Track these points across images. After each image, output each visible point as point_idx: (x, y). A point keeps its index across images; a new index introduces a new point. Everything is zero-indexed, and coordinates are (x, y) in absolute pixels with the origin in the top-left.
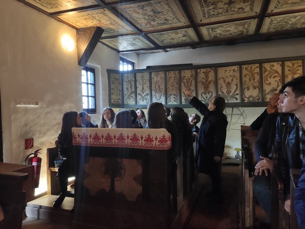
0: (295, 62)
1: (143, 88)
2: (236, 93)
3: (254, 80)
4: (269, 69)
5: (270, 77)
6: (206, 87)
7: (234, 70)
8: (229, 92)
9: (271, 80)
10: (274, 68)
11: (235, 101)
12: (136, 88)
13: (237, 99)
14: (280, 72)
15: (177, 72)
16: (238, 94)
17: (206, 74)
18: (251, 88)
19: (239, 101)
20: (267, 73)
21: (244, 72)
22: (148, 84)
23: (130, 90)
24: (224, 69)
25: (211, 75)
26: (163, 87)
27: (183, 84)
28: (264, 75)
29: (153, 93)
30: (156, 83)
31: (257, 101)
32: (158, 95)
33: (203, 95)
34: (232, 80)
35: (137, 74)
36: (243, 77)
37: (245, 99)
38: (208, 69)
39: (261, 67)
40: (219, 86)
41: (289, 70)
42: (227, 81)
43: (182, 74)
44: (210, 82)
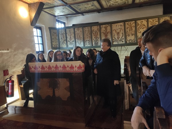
0: (154, 19)
1: (71, 38)
2: (122, 38)
3: (132, 30)
4: (140, 24)
5: (141, 29)
6: (106, 36)
7: (121, 25)
8: (118, 38)
10: (143, 23)
11: (122, 43)
12: (66, 37)
13: (123, 42)
14: (146, 25)
15: (89, 27)
16: (123, 39)
17: (106, 28)
18: (131, 35)
19: (124, 43)
20: (139, 26)
21: (127, 26)
22: (73, 35)
23: (63, 39)
24: (116, 24)
25: (109, 28)
26: (82, 36)
27: (93, 34)
28: (137, 27)
29: (77, 40)
30: (78, 34)
31: (133, 42)
32: (79, 41)
34: (120, 31)
35: (67, 29)
36: (126, 29)
37: (127, 41)
38: (106, 25)
39: (136, 23)
40: (113, 35)
41: (151, 24)
42: (117, 32)
43: (92, 29)
44: (108, 33)
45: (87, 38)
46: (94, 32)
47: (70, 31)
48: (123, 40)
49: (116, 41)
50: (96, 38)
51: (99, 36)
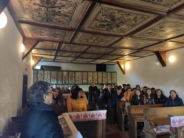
1: (47, 77)
3: (86, 77)
4: (89, 74)
5: (90, 77)
7: (80, 74)
12: (44, 76)
21: (83, 74)
23: (41, 77)
24: (77, 73)
26: (56, 77)
30: (53, 75)
32: (54, 80)
33: (71, 81)
38: (72, 72)
41: (94, 75)
42: (78, 77)
44: (73, 77)
45: (60, 78)
46: (64, 75)
47: (47, 72)
48: (81, 82)
51: (67, 78)
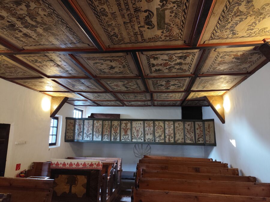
0: (170, 122)
1: (88, 130)
2: (141, 136)
3: (150, 130)
4: (157, 124)
5: (158, 129)
6: (126, 132)
7: (141, 124)
8: (138, 135)
9: (159, 131)
10: (160, 124)
11: (141, 141)
12: (84, 129)
13: (142, 140)
14: (163, 127)
15: (110, 121)
16: (142, 137)
17: (126, 124)
18: (149, 134)
19: (143, 141)
20: (157, 126)
22: (91, 127)
24: (136, 122)
25: (129, 125)
26: (101, 130)
27: (112, 129)
28: (155, 127)
29: (94, 133)
30: (97, 127)
31: (152, 141)
32: (97, 135)
33: (124, 136)
34: (140, 129)
35: (85, 121)
36: (145, 128)
37: (146, 140)
38: (127, 121)
39: (154, 123)
40: (133, 132)
41: (167, 126)
42: (137, 129)
43: (112, 123)
44: (128, 129)
45: (107, 132)
46: (114, 127)
47: (88, 123)
49: (135, 138)
50: (116, 133)
51: (118, 131)
